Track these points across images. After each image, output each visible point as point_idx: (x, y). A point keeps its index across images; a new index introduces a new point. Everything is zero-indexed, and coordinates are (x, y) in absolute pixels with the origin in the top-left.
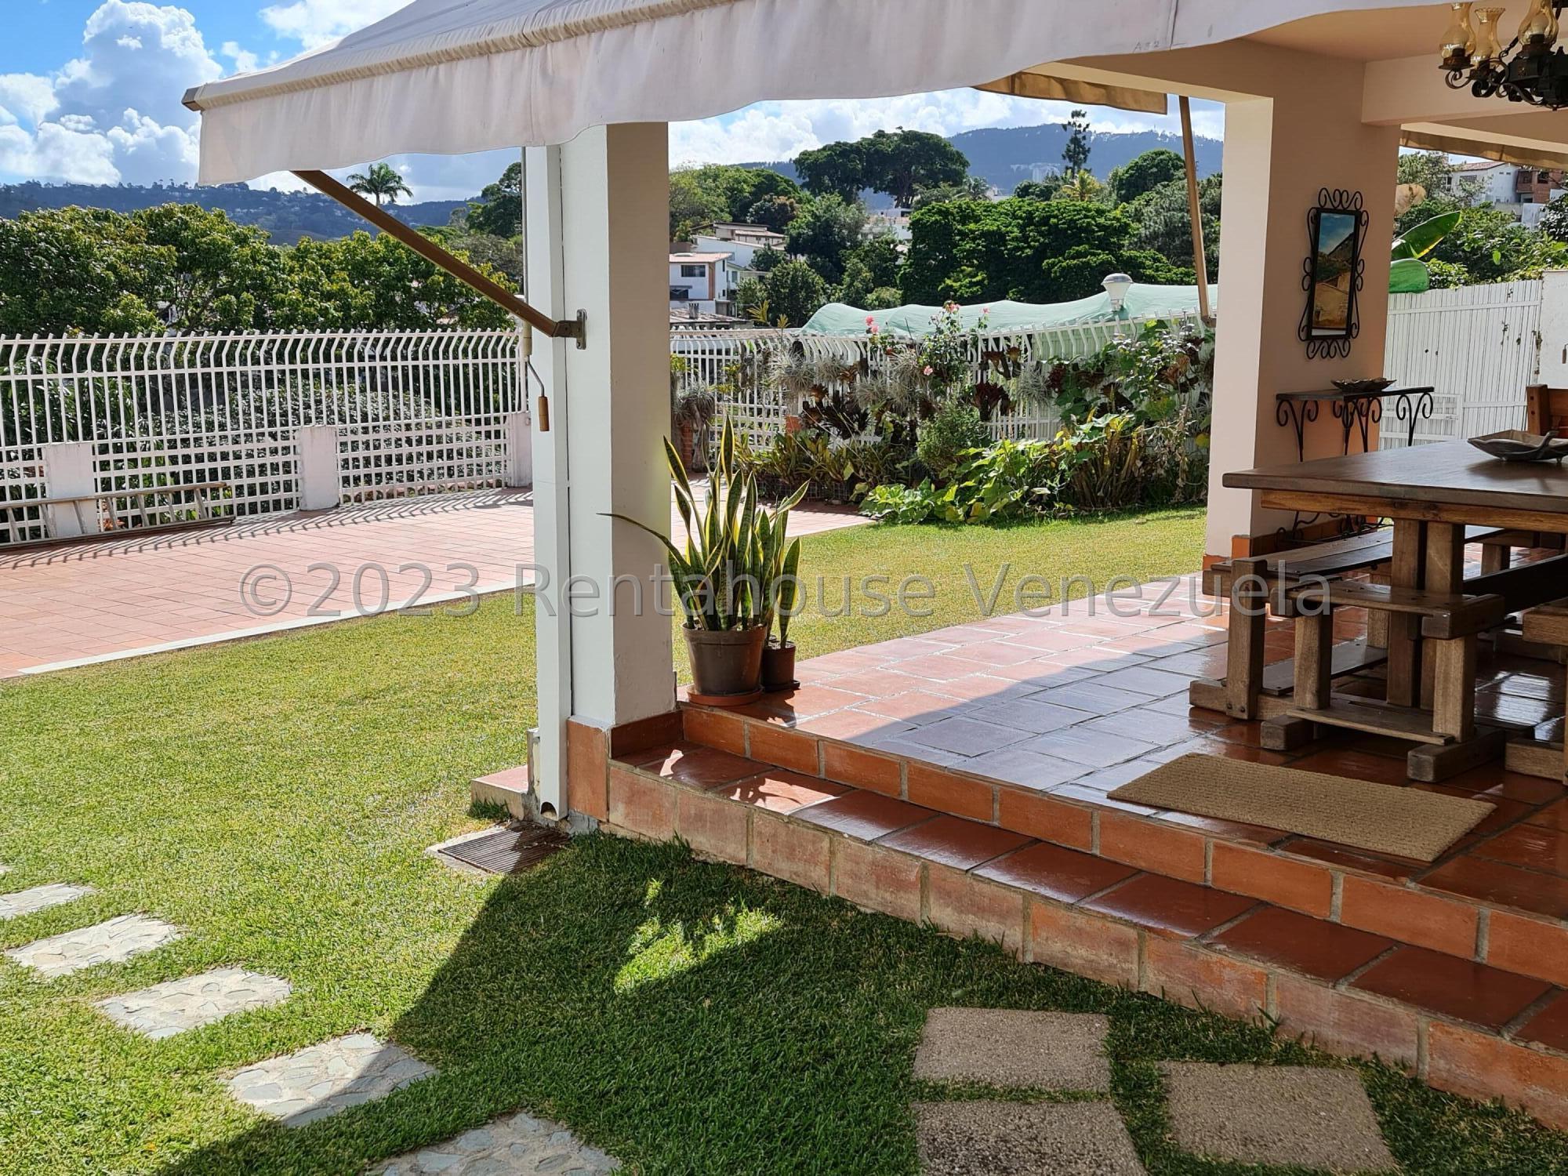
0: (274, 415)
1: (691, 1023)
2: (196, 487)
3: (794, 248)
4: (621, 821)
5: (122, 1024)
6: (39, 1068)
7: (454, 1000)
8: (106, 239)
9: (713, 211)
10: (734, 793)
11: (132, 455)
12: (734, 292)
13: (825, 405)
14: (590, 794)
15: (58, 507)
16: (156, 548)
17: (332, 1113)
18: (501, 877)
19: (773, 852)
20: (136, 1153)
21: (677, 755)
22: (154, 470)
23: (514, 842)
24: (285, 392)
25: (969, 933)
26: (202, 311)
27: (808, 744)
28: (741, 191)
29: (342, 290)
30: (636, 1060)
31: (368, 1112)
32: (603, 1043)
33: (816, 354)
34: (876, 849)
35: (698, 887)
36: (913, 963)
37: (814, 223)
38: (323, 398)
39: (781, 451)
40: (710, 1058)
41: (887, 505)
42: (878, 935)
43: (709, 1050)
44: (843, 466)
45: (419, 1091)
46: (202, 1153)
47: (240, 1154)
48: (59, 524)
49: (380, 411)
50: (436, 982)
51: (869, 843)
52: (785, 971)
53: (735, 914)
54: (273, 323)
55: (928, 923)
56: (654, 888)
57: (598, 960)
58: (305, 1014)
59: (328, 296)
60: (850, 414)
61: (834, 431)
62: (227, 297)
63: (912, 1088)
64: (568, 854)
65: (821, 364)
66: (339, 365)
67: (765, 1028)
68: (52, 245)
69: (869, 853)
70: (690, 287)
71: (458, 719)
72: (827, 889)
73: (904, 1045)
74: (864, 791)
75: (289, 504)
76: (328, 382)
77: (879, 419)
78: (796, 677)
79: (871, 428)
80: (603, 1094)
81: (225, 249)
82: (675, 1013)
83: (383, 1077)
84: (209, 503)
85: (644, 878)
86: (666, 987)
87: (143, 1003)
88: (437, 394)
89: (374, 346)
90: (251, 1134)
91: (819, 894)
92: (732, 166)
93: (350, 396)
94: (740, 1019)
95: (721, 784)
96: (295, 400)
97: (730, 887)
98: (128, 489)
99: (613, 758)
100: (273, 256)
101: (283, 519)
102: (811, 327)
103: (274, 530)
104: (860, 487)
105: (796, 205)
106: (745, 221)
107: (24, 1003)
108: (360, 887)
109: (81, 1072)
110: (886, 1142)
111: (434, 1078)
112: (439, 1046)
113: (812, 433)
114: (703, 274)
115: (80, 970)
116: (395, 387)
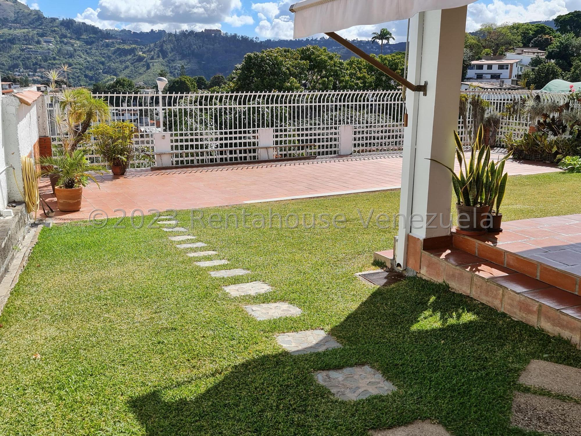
0: (337, 121)
1: (434, 347)
2: (305, 145)
3: (549, 57)
4: (424, 273)
5: (250, 314)
6: (225, 322)
7: (353, 325)
8: (287, 59)
9: (515, 42)
10: (467, 268)
11: (285, 133)
12: (520, 75)
13: (547, 121)
14: (414, 262)
15: (261, 149)
16: (290, 165)
17: (306, 353)
18: (378, 287)
19: (480, 292)
20: (246, 353)
21: (448, 251)
22: (292, 139)
23: (386, 275)
24: (341, 113)
25: (556, 334)
26: (316, 84)
27: (501, 253)
28: (529, 33)
29: (364, 76)
30: (411, 356)
31: (317, 355)
32: (401, 348)
33: (546, 101)
34: (521, 296)
35: (450, 301)
36: (530, 342)
37: (560, 46)
38: (354, 115)
39: (525, 140)
40: (439, 360)
41: (570, 164)
42: (517, 329)
43: (439, 357)
44: (552, 147)
45: (334, 352)
46: (264, 356)
47: (275, 359)
48: (261, 155)
49: (373, 121)
50: (348, 318)
51: (518, 293)
52: (476, 336)
53: (462, 313)
54: (339, 88)
55: (540, 328)
56: (433, 299)
57: (406, 320)
58: (304, 321)
59: (359, 78)
60: (558, 126)
61: (550, 132)
62: (324, 79)
63: (516, 386)
64: (404, 282)
65: (547, 105)
66: (360, 103)
67: (462, 354)
68: (271, 61)
69: (518, 297)
70: (501, 74)
71: (377, 231)
72: (500, 309)
73: (517, 370)
74: (521, 274)
75: (335, 152)
76: (356, 109)
77: (572, 128)
78: (501, 227)
79: (568, 132)
80: (396, 365)
81: (325, 61)
82: (430, 343)
83: (324, 345)
84: (309, 150)
85: (430, 295)
86: (429, 334)
87: (257, 309)
88: (394, 115)
89: (373, 96)
90: (280, 354)
91: (497, 311)
92: (525, 23)
93: (363, 115)
94: (454, 350)
95: (463, 264)
96: (344, 116)
97: (462, 303)
98: (283, 145)
99: (423, 250)
100: (341, 64)
101: (333, 157)
102: (545, 89)
103: (329, 161)
104: (559, 156)
105: (553, 39)
106: (529, 46)
107: (224, 303)
108: (331, 283)
109: (235, 326)
110: (499, 402)
111: (340, 348)
112: (344, 338)
113: (540, 133)
114: (507, 68)
115: (241, 296)
116: (379, 112)
